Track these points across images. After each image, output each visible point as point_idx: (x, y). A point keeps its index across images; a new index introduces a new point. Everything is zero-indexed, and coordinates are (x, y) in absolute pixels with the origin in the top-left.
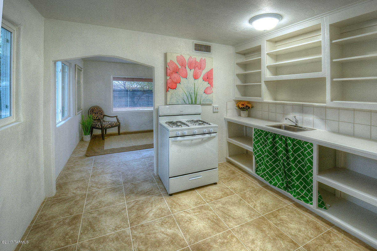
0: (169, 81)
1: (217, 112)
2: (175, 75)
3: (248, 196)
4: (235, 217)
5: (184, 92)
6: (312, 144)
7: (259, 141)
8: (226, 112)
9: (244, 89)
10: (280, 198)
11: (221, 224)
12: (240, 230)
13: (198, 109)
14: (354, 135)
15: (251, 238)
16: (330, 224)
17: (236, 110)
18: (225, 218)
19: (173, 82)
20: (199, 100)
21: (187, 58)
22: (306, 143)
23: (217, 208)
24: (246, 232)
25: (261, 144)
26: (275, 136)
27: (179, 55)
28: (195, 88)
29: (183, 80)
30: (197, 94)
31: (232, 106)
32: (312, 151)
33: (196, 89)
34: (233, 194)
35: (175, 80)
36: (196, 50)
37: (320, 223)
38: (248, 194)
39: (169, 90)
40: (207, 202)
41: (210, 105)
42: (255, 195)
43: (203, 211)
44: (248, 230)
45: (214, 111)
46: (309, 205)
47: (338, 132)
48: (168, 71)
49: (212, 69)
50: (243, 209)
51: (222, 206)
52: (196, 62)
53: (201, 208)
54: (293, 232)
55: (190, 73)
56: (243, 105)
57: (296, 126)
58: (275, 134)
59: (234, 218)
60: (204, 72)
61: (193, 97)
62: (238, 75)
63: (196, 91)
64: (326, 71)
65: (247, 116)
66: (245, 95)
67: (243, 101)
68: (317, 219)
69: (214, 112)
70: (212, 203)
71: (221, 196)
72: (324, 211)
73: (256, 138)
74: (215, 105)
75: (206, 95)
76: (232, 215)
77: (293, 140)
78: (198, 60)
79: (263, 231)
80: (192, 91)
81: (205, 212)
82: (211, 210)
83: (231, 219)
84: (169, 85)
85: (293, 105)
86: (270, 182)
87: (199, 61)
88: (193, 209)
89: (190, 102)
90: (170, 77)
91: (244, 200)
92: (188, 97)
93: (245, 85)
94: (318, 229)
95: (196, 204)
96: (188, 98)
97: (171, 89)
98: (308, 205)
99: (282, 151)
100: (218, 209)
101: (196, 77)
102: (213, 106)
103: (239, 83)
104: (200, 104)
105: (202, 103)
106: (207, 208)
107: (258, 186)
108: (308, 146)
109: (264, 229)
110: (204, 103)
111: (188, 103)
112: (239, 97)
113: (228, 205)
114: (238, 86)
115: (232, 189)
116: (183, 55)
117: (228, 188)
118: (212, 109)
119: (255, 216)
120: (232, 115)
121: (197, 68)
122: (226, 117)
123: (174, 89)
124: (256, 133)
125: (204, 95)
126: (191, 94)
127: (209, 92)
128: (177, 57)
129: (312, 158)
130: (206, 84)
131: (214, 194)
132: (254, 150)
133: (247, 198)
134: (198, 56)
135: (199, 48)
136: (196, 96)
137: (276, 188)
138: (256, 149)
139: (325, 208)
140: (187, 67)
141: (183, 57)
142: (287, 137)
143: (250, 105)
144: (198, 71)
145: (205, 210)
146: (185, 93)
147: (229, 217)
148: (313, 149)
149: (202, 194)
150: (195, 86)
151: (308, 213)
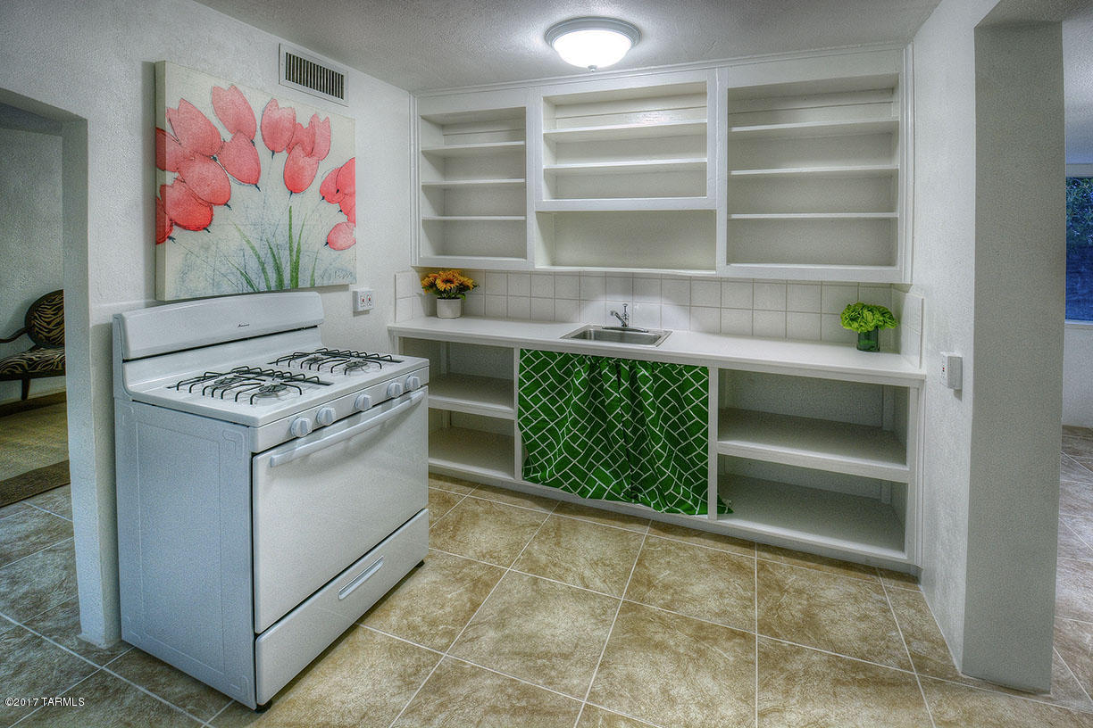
0: (173, 195)
1: (366, 312)
2: (202, 172)
3: (543, 559)
4: (565, 650)
5: (248, 242)
6: (705, 370)
7: (537, 384)
8: (393, 309)
9: (442, 233)
10: (618, 526)
11: (548, 703)
12: (611, 684)
13: (308, 306)
14: (786, 336)
15: (654, 690)
16: (748, 543)
17: (419, 298)
18: (539, 671)
19: (196, 197)
20: (308, 274)
21: (258, 104)
22: (689, 368)
23: (491, 653)
24: (630, 678)
25: (544, 393)
26: (595, 363)
27: (224, 85)
28: (290, 225)
29: (239, 192)
30: (299, 251)
31: (410, 287)
32: (706, 386)
33: (295, 231)
34: (501, 575)
35: (204, 192)
36: (290, 77)
37: (734, 552)
38: (541, 552)
39: (176, 232)
40: (443, 649)
41: (344, 287)
42: (558, 544)
43: (453, 691)
44: (630, 668)
45: (361, 309)
46: (697, 517)
47: (720, 332)
48: (170, 147)
49: (352, 160)
50: (564, 608)
51: (500, 634)
52: (295, 125)
53: (437, 685)
54: (713, 605)
55: (273, 167)
56: (449, 281)
57: (625, 328)
58: (597, 359)
59: (566, 657)
60: (325, 169)
61: (283, 261)
62: (428, 189)
63: (296, 239)
64: (715, 196)
65: (458, 315)
66: (443, 249)
67: (450, 269)
68: (720, 545)
69: (356, 313)
70: (460, 644)
71: (471, 600)
72: (731, 518)
73: (528, 376)
74: (362, 288)
75: (334, 254)
76: (554, 649)
77: (652, 366)
78: (304, 120)
79: (660, 647)
80: (282, 239)
81: (464, 691)
82: (476, 673)
83: (561, 664)
84: (172, 212)
85: (606, 276)
86: (583, 493)
87: (306, 125)
88: (412, 711)
89: (273, 284)
90: (176, 175)
91: (543, 575)
92: (262, 264)
93: (445, 221)
94: (739, 568)
95: (407, 681)
96: (263, 269)
97: (185, 228)
98: (699, 518)
99: (621, 400)
100: (497, 652)
101: (294, 185)
102: (355, 293)
103: (428, 213)
104: (313, 288)
105: (318, 283)
106: (458, 674)
107: (546, 516)
108: (697, 377)
109: (658, 637)
110: (326, 283)
111: (263, 287)
112: (428, 257)
113: (515, 621)
114: (427, 224)
115: (484, 557)
116: (241, 88)
117: (470, 563)
118: (350, 304)
119: (609, 611)
120: (409, 315)
121: (298, 151)
122: (391, 324)
123: (198, 229)
124: (528, 362)
125: (327, 253)
126: (274, 249)
127: (341, 242)
128: (216, 92)
129: (705, 402)
130: (332, 215)
131: (442, 607)
132: (520, 414)
133: (546, 566)
134: (303, 105)
135: (301, 72)
136: (298, 256)
137: (603, 503)
138: (528, 408)
139: (730, 511)
140: (258, 138)
141: (241, 95)
142: (634, 361)
143: (469, 282)
144: (304, 161)
145: (456, 683)
146: (253, 248)
147: (550, 660)
148: (708, 380)
149: (398, 630)
150: (290, 218)
151: (696, 538)
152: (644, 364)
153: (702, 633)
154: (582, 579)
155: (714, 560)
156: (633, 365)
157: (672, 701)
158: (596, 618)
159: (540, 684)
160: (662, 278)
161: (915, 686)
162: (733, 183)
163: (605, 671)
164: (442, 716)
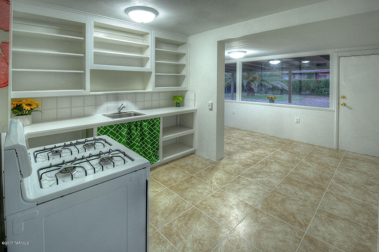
152: (144, 121)
153: (187, 181)
154: (153, 192)
155: (167, 169)
156: (141, 122)
157: (201, 193)
158: (170, 195)
159: (184, 212)
160: (127, 94)
161: (215, 166)
162: (157, 65)
163: (187, 200)
164: (181, 236)
